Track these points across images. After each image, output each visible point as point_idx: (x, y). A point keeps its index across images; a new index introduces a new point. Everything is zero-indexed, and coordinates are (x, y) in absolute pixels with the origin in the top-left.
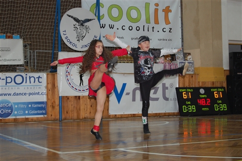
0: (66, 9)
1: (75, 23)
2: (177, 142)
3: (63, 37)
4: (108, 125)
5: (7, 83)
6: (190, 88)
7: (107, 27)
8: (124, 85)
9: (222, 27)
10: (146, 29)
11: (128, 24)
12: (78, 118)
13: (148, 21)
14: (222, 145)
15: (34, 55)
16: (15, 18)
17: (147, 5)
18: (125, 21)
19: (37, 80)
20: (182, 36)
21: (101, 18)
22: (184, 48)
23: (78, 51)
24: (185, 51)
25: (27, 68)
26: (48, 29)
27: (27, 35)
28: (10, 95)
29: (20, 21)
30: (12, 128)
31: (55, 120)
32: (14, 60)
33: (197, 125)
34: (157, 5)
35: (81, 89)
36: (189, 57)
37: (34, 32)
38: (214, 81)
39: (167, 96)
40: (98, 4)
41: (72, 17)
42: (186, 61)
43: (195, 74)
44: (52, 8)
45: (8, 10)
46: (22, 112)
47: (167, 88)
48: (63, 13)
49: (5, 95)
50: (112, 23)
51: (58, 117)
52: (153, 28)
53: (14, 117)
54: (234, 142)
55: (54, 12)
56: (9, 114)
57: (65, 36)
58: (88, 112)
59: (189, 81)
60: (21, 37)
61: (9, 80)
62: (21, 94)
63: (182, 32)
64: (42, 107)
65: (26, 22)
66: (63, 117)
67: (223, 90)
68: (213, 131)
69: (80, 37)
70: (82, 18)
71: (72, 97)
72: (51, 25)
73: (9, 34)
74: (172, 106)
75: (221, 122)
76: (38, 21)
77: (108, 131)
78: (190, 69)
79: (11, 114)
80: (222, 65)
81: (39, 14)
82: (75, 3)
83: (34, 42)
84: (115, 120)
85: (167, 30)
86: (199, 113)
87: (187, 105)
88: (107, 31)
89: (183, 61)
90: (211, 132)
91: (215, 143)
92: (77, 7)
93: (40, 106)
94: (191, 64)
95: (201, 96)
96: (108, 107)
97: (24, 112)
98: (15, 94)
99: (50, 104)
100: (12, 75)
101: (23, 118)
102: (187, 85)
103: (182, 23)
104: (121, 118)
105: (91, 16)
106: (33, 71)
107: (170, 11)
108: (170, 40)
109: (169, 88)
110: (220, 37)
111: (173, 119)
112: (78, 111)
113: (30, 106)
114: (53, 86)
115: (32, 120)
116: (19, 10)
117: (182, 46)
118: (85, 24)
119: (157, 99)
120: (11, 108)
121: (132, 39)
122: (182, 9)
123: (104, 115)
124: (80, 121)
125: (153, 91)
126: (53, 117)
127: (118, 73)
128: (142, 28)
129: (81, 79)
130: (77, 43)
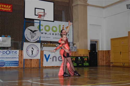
1: (31, 32)
3: (26, 37)
4: (43, 71)
5: (3, 53)
6: (75, 57)
7: (44, 33)
8: (49, 55)
10: (59, 34)
11: (52, 32)
12: (31, 67)
13: (60, 32)
16: (8, 29)
17: (60, 26)
18: (51, 31)
19: (15, 53)
20: (73, 37)
21: (41, 30)
24: (74, 43)
26: (21, 34)
27: (13, 36)
28: (4, 58)
29: (10, 30)
30: (5, 71)
31: (22, 68)
32: (7, 45)
34: (63, 26)
35: (32, 56)
36: (75, 45)
37: (16, 35)
38: (84, 54)
40: (40, 25)
41: (29, 30)
42: (74, 47)
43: (77, 51)
45: (6, 26)
46: (9, 65)
49: (2, 58)
50: (46, 32)
51: (23, 67)
53: (6, 67)
58: (35, 64)
59: (75, 54)
60: (10, 37)
61: (4, 52)
62: (9, 58)
63: (73, 36)
64: (17, 63)
65: (13, 31)
66: (25, 67)
67: (87, 58)
69: (32, 37)
70: (33, 30)
71: (29, 59)
73: (6, 35)
75: (86, 70)
76: (17, 31)
77: (43, 73)
78: (75, 49)
79: (4, 65)
80: (87, 48)
81: (18, 28)
83: (15, 38)
84: (45, 68)
86: (78, 66)
89: (72, 47)
93: (16, 62)
95: (79, 60)
96: (43, 63)
98: (6, 58)
99: (20, 62)
100: (5, 51)
102: (74, 56)
103: (73, 33)
104: (48, 67)
106: (15, 49)
110: (86, 38)
112: (31, 64)
113: (12, 62)
114: (21, 55)
115: (13, 68)
116: (10, 27)
117: (73, 41)
118: (35, 32)
120: (4, 63)
121: (54, 38)
122: (73, 27)
123: (41, 66)
124: (31, 68)
125: (60, 58)
126: (21, 67)
127: (47, 51)
128: (57, 34)
129: (32, 53)
130: (31, 39)
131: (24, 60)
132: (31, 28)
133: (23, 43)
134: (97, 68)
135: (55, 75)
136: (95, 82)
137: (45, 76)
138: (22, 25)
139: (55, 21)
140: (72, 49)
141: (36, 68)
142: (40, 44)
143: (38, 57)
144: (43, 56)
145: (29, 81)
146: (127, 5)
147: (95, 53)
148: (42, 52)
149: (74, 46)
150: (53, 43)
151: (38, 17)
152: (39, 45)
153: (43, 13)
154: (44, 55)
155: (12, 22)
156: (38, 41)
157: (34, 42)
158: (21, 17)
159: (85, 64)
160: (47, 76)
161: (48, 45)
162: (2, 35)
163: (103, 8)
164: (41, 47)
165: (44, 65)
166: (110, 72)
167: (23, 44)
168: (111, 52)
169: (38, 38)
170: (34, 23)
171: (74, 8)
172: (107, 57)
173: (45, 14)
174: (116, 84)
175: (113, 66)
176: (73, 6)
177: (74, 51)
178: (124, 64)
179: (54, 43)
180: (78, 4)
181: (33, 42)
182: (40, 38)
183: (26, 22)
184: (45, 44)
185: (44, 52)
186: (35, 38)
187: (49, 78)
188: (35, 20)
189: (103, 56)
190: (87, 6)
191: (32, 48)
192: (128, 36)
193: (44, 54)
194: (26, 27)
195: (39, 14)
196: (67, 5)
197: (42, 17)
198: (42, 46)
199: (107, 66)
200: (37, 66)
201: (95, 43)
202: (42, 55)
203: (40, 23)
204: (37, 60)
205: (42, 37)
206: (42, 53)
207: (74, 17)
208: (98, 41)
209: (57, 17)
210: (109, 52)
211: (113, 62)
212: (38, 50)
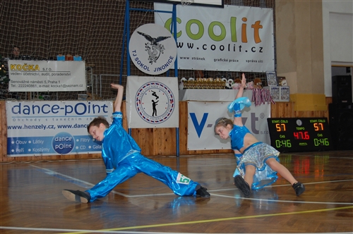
0: (136, 25)
1: (147, 41)
3: (133, 59)
4: (186, 163)
5: (66, 112)
6: (285, 119)
7: (185, 45)
8: (206, 115)
9: (324, 46)
10: (232, 48)
11: (210, 42)
12: (151, 154)
13: (234, 39)
14: (323, 188)
15: (99, 81)
16: (77, 36)
17: (233, 20)
18: (206, 39)
19: (102, 109)
20: (275, 56)
21: (178, 35)
22: (278, 71)
23: (151, 75)
24: (279, 75)
25: (90, 95)
26: (114, 49)
27: (90, 56)
28: (70, 126)
29: (82, 39)
30: (72, 166)
32: (75, 86)
33: (292, 163)
34: (245, 19)
35: (154, 120)
36: (284, 82)
37: (99, 52)
38: (314, 110)
39: (257, 129)
40: (174, 19)
41: (143, 35)
42: (280, 87)
43: (290, 102)
44: (120, 24)
45: (68, 27)
46: (84, 147)
47: (257, 119)
48: (133, 30)
49: (65, 127)
50: (191, 41)
52: (240, 47)
53: (75, 153)
54: (337, 184)
55: (123, 28)
56: (69, 150)
57: (136, 57)
58: (163, 145)
59: (284, 110)
60: (83, 59)
61: (69, 109)
62: (84, 126)
63: (275, 52)
65: (89, 41)
67: (324, 121)
68: (312, 171)
69: (153, 59)
70: (155, 36)
71: (143, 129)
72: (119, 45)
73: (69, 56)
75: (322, 160)
76: (103, 40)
78: (285, 96)
79: (71, 149)
80: (323, 91)
81: (105, 32)
82: (147, 18)
83: (98, 64)
84: (195, 157)
85: (257, 49)
86: (296, 149)
87: (281, 139)
88: (185, 51)
89: (276, 86)
90: (310, 172)
91: (314, 185)
92: (149, 22)
94: (286, 90)
95: (298, 128)
96: (186, 141)
97: (87, 147)
98: (76, 126)
100: (73, 103)
101: (85, 155)
102: (281, 115)
103: (275, 42)
104: (202, 154)
105: (166, 33)
106: (98, 98)
107: (261, 27)
108: (261, 61)
109: (259, 118)
110: (319, 56)
112: (151, 145)
115: (96, 156)
116: (81, 27)
117: (275, 68)
118: (159, 43)
120: (71, 142)
121: (215, 60)
122: (275, 24)
123: (182, 150)
124: (153, 158)
127: (199, 101)
128: (226, 48)
129: (154, 109)
130: (149, 65)
131: (132, 131)
139: (225, 6)
140: (275, 95)
141: (167, 156)
142: (175, 79)
143: (173, 122)
144: (187, 118)
147: (350, 107)
148: (183, 105)
149: (281, 85)
150: (212, 77)
152: (172, 82)
154: (189, 116)
155: (86, 13)
156: (171, 70)
157: (158, 76)
159: (317, 143)
161: (201, 83)
162: (57, 54)
165: (191, 148)
169: (169, 62)
170: (153, 13)
177: (280, 100)
179: (216, 77)
181: (156, 76)
182: (176, 62)
183: (132, 11)
184: (190, 79)
185: (190, 104)
188: (156, 4)
191: (154, 94)
193: (190, 111)
194: (133, 25)
198: (182, 87)
200: (168, 151)
201: (344, 73)
202: (183, 116)
203: (174, 12)
204: (168, 132)
205: (179, 59)
206: (184, 111)
212: (172, 101)
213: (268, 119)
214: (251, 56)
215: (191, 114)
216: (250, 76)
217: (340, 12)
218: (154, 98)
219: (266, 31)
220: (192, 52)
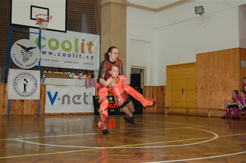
1: (22, 49)
2: (93, 132)
3: (13, 59)
4: (44, 121)
7: (47, 53)
8: (57, 93)
9: (127, 57)
10: (75, 56)
11: (62, 52)
12: (22, 115)
13: (77, 51)
17: (77, 40)
18: (60, 50)
23: (23, 69)
31: (4, 116)
34: (83, 40)
35: (25, 95)
39: (87, 101)
40: (40, 38)
41: (20, 45)
44: (8, 39)
47: (87, 96)
48: (14, 42)
50: (51, 51)
51: (7, 114)
52: (80, 55)
57: (15, 58)
58: (30, 110)
63: (100, 59)
66: (11, 114)
69: (26, 59)
70: (27, 46)
71: (18, 100)
74: (90, 109)
84: (49, 117)
85: (90, 57)
88: (47, 56)
95: (110, 102)
96: (44, 108)
99: (1, 105)
103: (100, 53)
104: (54, 115)
105: (34, 45)
107: (93, 45)
108: (92, 64)
110: (124, 63)
111: (90, 117)
112: (22, 109)
114: (5, 92)
118: (30, 50)
119: (80, 103)
121: (65, 62)
122: (100, 44)
123: (41, 113)
124: (23, 117)
125: (76, 98)
126: (3, 113)
127: (53, 84)
128: (72, 56)
129: (25, 88)
130: (23, 63)
131: (10, 101)
132: (23, 42)
133: (8, 70)
134: (142, 117)
135: (66, 129)
136: (137, 141)
137: (47, 130)
138: (6, 36)
139: (67, 31)
141: (32, 116)
142: (39, 71)
143: (36, 96)
144: (45, 94)
145: (16, 139)
146: (195, 7)
148: (43, 87)
150: (63, 72)
151: (37, 24)
152: (37, 73)
153: (47, 17)
154: (47, 93)
156: (36, 66)
157: (29, 69)
158: (4, 21)
159: (120, 110)
160: (52, 130)
161: (54, 74)
163: (155, 10)
164: (41, 77)
165: (47, 111)
166: (163, 124)
167: (8, 73)
168: (167, 88)
169: (35, 62)
170: (28, 34)
171: (102, 9)
172: (159, 98)
173: (50, 17)
174: (172, 144)
175: (169, 114)
176: (101, 4)
178: (187, 109)
179: (65, 72)
180: (110, 3)
181: (27, 69)
182: (39, 62)
183: (14, 31)
184: (49, 72)
185: (47, 87)
186: (30, 62)
187: (55, 134)
188: (30, 29)
189: (153, 96)
190: (127, 6)
191: (25, 80)
192: (195, 61)
193: (47, 90)
194: (14, 40)
195: (39, 17)
196: (91, 4)
197: (45, 22)
198: (44, 76)
199: (159, 113)
200: (33, 113)
201: (139, 73)
202: (43, 93)
203: (40, 34)
204: (33, 102)
205: (43, 60)
206: (43, 90)
207: (104, 25)
208: (144, 70)
209: (72, 24)
210: (162, 89)
211: (170, 106)
212: (36, 84)
213: (93, 96)
214: (86, 61)
215: (48, 92)
216: (86, 72)
217: (137, 39)
218: (25, 82)
219: (95, 47)
220: (51, 57)
